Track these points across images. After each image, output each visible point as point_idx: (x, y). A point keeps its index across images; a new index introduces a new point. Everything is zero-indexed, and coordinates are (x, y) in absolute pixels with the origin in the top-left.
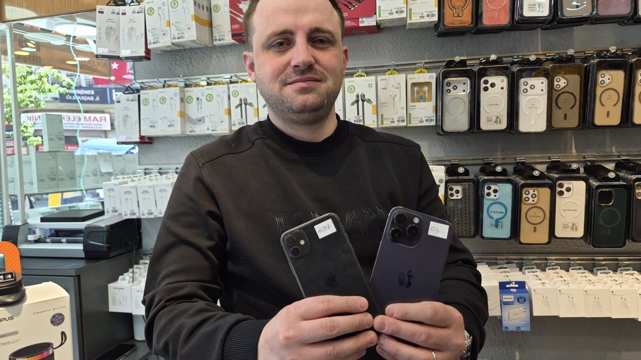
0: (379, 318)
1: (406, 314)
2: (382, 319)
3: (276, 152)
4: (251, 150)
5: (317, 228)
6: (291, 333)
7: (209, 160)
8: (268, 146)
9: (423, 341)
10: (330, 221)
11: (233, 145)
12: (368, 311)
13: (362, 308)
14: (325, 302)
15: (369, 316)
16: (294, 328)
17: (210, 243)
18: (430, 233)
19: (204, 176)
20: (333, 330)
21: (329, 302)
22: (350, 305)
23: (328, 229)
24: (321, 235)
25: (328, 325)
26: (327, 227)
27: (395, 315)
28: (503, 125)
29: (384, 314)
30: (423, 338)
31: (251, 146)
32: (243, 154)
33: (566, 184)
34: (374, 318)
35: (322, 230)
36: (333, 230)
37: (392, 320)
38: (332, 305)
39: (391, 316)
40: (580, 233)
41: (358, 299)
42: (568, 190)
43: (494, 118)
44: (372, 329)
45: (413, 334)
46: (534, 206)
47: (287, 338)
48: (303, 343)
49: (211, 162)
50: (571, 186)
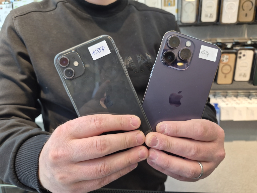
0: (151, 135)
1: (177, 131)
2: (154, 135)
3: (74, 12)
4: (55, 10)
5: (91, 49)
6: (60, 152)
7: (21, 15)
8: (67, 7)
9: (192, 156)
10: (104, 43)
11: (42, 7)
12: (140, 128)
13: (134, 125)
14: (97, 120)
15: (141, 134)
16: (63, 147)
17: (24, 77)
18: (201, 56)
19: (15, 26)
20: (104, 149)
21: (101, 120)
22: (122, 123)
23: (102, 51)
24: (95, 57)
25: (99, 144)
26: (102, 48)
27: (166, 132)
28: (214, 19)
29: (155, 131)
30: (193, 152)
31: (55, 8)
32: (49, 13)
33: (243, 52)
34: (145, 135)
35: (96, 52)
36: (107, 52)
37: (163, 136)
38: (103, 123)
39: (162, 132)
40: (247, 78)
41: (131, 118)
42: (244, 55)
43: (209, 15)
44: (144, 144)
45: (183, 150)
46: (226, 64)
47: (56, 158)
48: (72, 161)
49: (22, 16)
50: (245, 54)
